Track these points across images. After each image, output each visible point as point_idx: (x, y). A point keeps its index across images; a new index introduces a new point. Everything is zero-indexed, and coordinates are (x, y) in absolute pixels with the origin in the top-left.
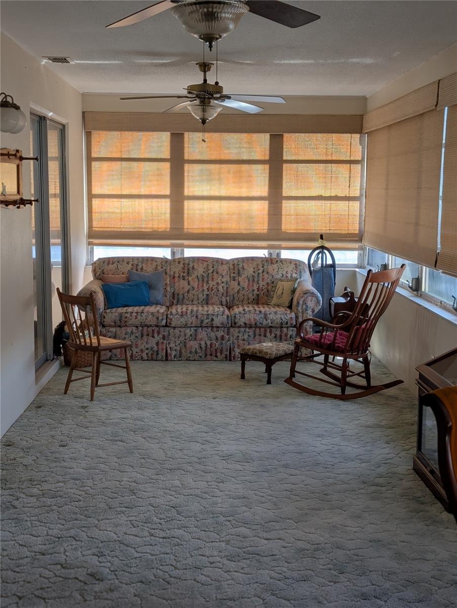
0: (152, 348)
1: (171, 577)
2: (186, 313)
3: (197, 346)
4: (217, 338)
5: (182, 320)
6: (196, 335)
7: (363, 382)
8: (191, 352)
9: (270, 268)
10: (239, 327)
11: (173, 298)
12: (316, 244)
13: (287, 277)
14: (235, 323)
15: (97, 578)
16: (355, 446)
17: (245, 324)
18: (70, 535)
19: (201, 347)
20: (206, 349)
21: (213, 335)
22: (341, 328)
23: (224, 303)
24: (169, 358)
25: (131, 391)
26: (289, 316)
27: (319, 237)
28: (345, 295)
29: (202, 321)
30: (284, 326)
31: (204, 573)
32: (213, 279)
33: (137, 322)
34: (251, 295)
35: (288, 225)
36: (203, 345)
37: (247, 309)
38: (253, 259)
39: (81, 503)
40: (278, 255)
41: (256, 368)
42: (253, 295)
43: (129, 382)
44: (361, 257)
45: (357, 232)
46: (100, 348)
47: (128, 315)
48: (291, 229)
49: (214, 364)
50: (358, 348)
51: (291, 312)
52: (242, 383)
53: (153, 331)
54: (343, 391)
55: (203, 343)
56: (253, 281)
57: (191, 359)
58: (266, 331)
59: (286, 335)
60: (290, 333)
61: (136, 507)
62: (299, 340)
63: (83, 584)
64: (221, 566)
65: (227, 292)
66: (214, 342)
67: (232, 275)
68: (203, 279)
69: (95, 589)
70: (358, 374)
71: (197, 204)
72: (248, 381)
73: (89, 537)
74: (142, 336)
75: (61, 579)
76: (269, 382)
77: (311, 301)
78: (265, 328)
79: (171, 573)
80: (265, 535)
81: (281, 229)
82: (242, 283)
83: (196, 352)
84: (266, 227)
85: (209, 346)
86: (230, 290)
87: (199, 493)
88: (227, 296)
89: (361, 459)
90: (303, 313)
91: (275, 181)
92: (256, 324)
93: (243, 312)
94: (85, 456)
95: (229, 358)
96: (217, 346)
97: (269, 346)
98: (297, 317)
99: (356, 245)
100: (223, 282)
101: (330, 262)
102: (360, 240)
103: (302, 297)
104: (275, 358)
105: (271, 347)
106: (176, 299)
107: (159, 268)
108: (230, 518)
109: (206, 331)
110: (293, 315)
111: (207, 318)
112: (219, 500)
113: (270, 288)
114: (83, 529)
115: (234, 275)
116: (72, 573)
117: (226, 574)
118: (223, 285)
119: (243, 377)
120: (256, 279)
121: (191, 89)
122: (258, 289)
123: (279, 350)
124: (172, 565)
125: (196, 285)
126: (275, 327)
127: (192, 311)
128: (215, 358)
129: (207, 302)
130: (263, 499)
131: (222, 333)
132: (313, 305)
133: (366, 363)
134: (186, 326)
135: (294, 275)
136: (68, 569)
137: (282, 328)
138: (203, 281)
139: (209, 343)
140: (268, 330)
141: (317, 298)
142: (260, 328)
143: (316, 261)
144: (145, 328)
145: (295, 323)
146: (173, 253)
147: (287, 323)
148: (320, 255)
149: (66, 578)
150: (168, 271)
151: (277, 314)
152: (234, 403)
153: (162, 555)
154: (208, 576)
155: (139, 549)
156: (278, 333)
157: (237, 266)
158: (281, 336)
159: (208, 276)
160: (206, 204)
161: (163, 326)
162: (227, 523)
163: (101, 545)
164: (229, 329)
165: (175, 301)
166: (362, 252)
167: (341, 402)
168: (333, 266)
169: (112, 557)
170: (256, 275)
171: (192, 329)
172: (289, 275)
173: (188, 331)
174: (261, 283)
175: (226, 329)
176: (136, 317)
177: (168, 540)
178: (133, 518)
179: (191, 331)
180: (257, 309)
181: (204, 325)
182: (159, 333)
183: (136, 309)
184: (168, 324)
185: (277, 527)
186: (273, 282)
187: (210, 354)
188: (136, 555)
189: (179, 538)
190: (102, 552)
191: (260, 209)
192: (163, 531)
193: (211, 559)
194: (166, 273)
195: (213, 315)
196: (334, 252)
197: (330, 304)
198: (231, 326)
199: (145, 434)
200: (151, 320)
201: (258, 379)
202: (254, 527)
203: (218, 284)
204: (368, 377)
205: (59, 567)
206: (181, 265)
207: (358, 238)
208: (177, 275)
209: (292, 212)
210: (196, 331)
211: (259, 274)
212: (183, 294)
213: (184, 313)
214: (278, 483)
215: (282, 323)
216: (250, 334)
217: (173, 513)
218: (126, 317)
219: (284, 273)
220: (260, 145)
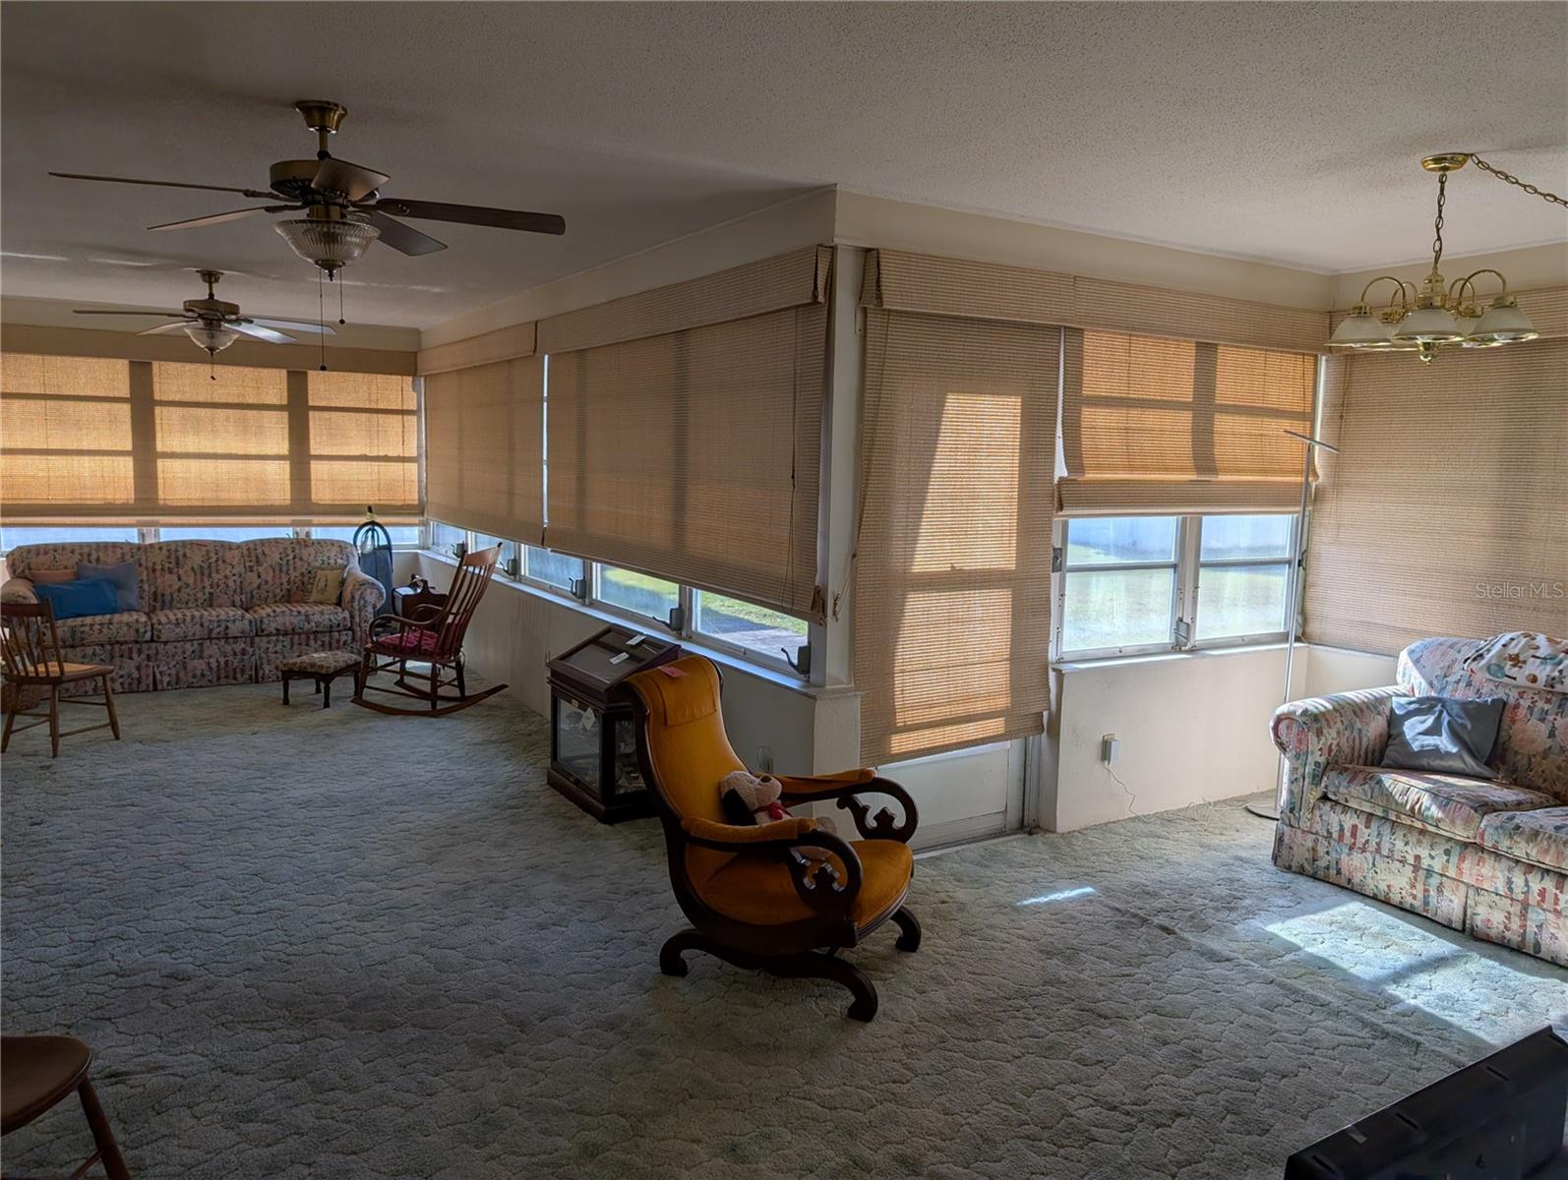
0: (130, 675)
1: (289, 955)
2: (185, 620)
3: (204, 667)
4: (235, 654)
5: (178, 630)
6: (202, 651)
7: (456, 692)
8: (194, 676)
9: (305, 552)
10: (268, 635)
11: (155, 600)
12: (364, 520)
13: (329, 564)
14: (262, 631)
15: (180, 978)
16: (469, 768)
17: (278, 630)
18: (110, 934)
19: (210, 668)
20: (219, 670)
21: (228, 649)
22: (427, 627)
23: (238, 603)
24: (159, 687)
25: (117, 738)
26: (341, 616)
27: (366, 509)
28: (414, 585)
29: (211, 631)
30: (335, 629)
31: (333, 942)
32: (218, 571)
33: (103, 638)
34: (278, 591)
35: (320, 493)
36: (214, 665)
37: (278, 610)
38: (276, 541)
39: (107, 893)
40: (308, 534)
41: (303, 689)
42: (282, 590)
43: (113, 724)
44: (424, 535)
45: (416, 502)
46: (64, 678)
47: (87, 629)
48: (324, 500)
49: (234, 690)
50: (450, 649)
51: (343, 610)
52: (286, 710)
53: (130, 649)
54: (434, 706)
55: (213, 661)
56: (281, 571)
57: (194, 685)
58: (308, 637)
59: (338, 641)
60: (344, 638)
61: (197, 883)
62: (369, 645)
63: (161, 990)
64: (353, 930)
65: (241, 588)
66: (231, 658)
67: (247, 564)
68: (204, 571)
69: (185, 991)
70: (449, 684)
71: (177, 465)
72: (294, 706)
73: (141, 932)
74: (112, 658)
75: (123, 991)
76: (327, 705)
77: (371, 594)
78: (307, 634)
79: (287, 951)
80: (396, 885)
81: (310, 499)
82: (263, 576)
83: (203, 675)
84: (288, 496)
85: (222, 663)
86: (245, 584)
87: (286, 853)
88: (242, 594)
89: (483, 782)
90: (360, 610)
91: (299, 435)
92: (293, 629)
93: (272, 614)
94: (83, 832)
95: (256, 679)
96: (235, 664)
97: (320, 657)
98: (352, 617)
99: (416, 520)
100: (234, 575)
101: (383, 542)
102: (422, 514)
103: (359, 589)
104: (334, 673)
105: (328, 657)
106: (159, 601)
107: (128, 557)
108: (342, 874)
109: (217, 644)
110: (347, 614)
111: (219, 626)
112: (318, 856)
113: (306, 580)
114: (129, 924)
115: (251, 564)
116: (138, 979)
117: (363, 938)
118: (235, 578)
119: (286, 702)
120: (285, 569)
121: (190, 306)
122: (289, 582)
123: (338, 662)
124: (285, 942)
125: (191, 581)
126: (322, 632)
127: (193, 617)
128: (234, 682)
129: (210, 602)
130: (377, 846)
131: (243, 645)
132: (374, 599)
133: (459, 668)
134: (185, 639)
135: (340, 561)
136: (129, 976)
137: (331, 632)
138: (202, 574)
139: (222, 660)
140: (312, 637)
141: (379, 589)
142: (299, 634)
143: (364, 543)
144: (117, 647)
145: (349, 625)
146: (142, 536)
147: (339, 625)
148: (370, 533)
149: (131, 988)
150: (143, 562)
151: (324, 615)
152: (287, 737)
153: (265, 933)
154: (341, 944)
155: (228, 933)
156: (327, 639)
157: (254, 552)
158: (330, 644)
159: (209, 567)
160: (194, 465)
161: (146, 642)
162: (339, 880)
163: (165, 938)
164: (252, 638)
165: (158, 605)
166: (423, 528)
167: (433, 720)
168: (389, 547)
169: (191, 949)
170: (284, 563)
171: (195, 643)
172: (332, 562)
173: (188, 646)
174: (293, 574)
175: (248, 640)
176: (101, 631)
177: (264, 914)
178: (200, 898)
179: (192, 645)
180: (294, 609)
181: (213, 635)
182: (140, 652)
183: (98, 618)
184: (155, 638)
185: (408, 874)
186: (310, 572)
187: (224, 676)
188: (225, 940)
189: (280, 909)
190: (173, 947)
191: (278, 474)
192: (252, 904)
193: (335, 925)
194: (140, 565)
195: (228, 621)
196: (387, 529)
197: (393, 597)
198: (257, 635)
199: (168, 791)
200: (127, 634)
201: (309, 706)
202: (377, 879)
203: (226, 577)
204: (461, 686)
205: (113, 977)
206: (165, 552)
207: (419, 510)
208: (159, 567)
209: (325, 477)
210: (201, 645)
211: (288, 561)
212: (171, 595)
213: (180, 621)
214: (388, 824)
215: (331, 626)
216: (285, 643)
217: (257, 881)
218: (82, 632)
219: (325, 558)
220: (273, 385)
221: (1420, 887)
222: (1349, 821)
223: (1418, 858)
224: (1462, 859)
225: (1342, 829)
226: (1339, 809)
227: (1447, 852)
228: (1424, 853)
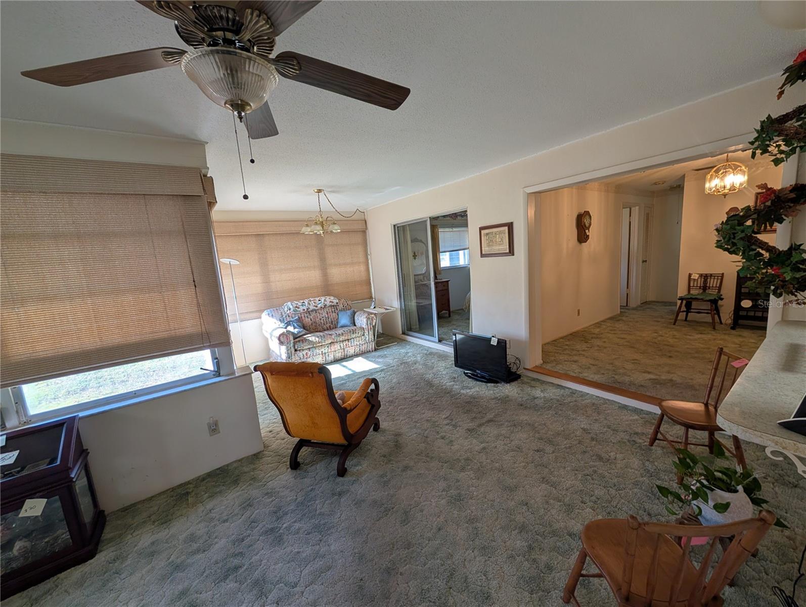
221: (324, 358)
222: (304, 353)
223: (322, 352)
224: (331, 346)
225: (303, 355)
226: (301, 351)
227: (328, 347)
228: (323, 350)
